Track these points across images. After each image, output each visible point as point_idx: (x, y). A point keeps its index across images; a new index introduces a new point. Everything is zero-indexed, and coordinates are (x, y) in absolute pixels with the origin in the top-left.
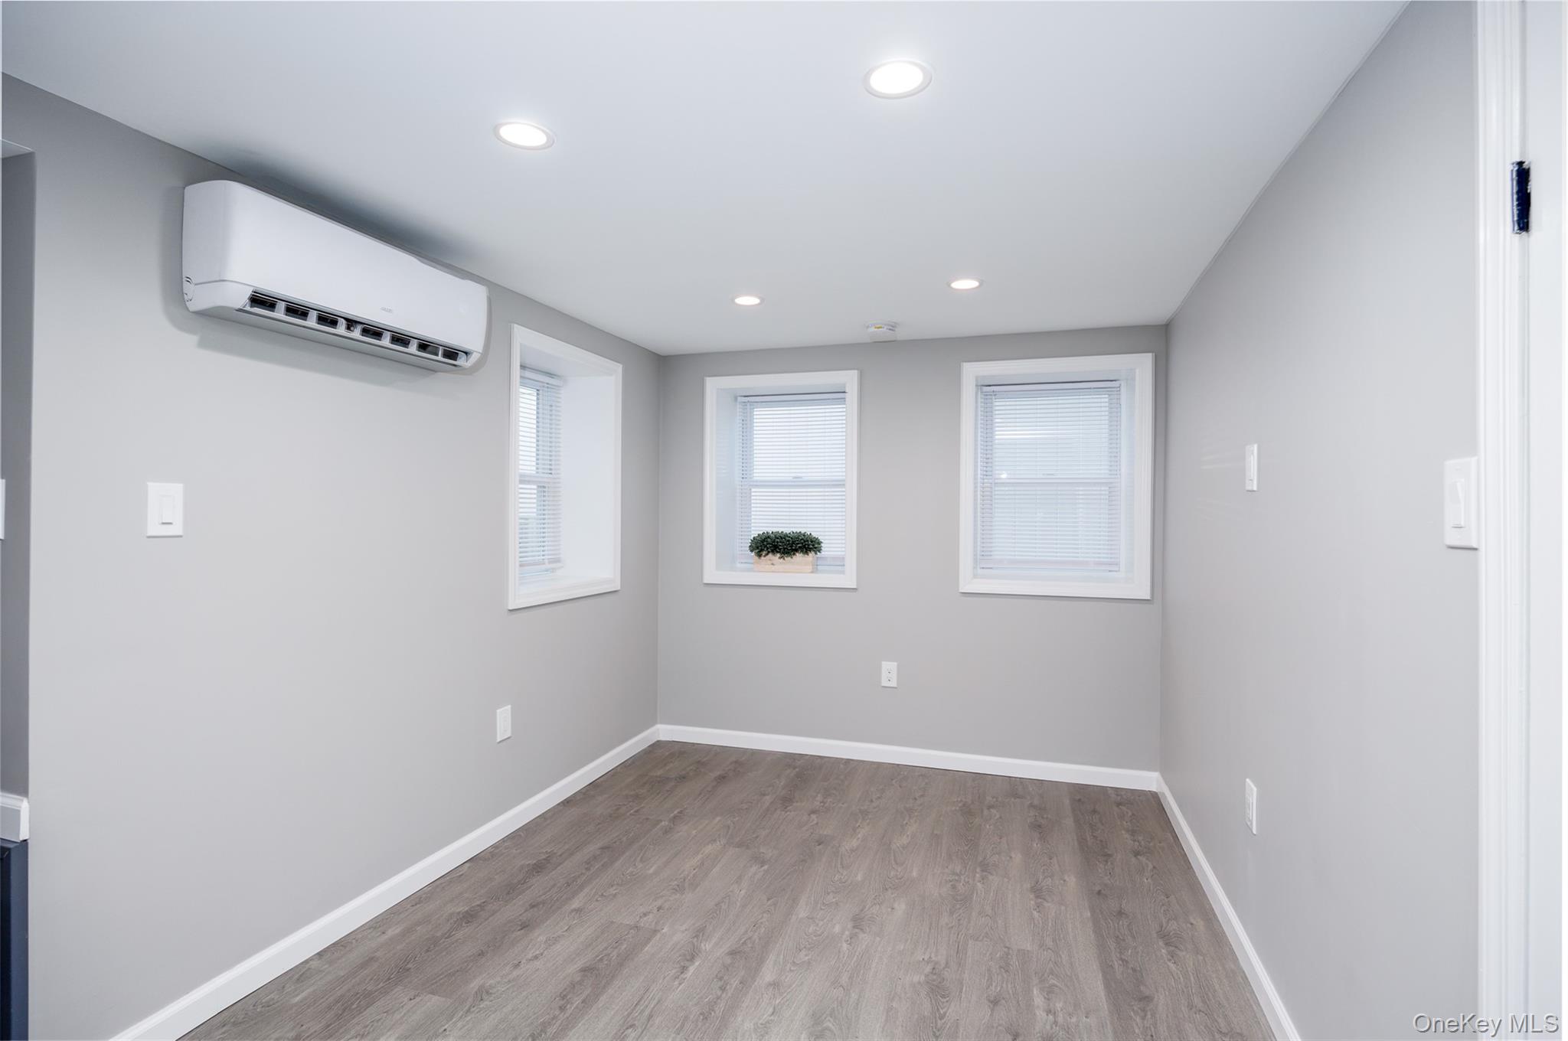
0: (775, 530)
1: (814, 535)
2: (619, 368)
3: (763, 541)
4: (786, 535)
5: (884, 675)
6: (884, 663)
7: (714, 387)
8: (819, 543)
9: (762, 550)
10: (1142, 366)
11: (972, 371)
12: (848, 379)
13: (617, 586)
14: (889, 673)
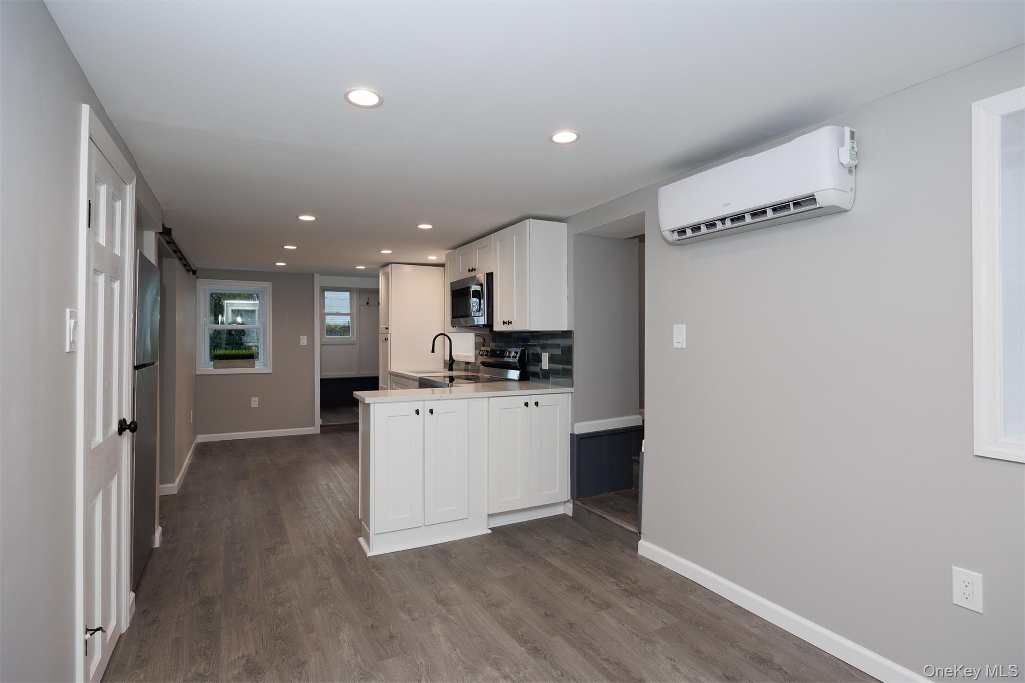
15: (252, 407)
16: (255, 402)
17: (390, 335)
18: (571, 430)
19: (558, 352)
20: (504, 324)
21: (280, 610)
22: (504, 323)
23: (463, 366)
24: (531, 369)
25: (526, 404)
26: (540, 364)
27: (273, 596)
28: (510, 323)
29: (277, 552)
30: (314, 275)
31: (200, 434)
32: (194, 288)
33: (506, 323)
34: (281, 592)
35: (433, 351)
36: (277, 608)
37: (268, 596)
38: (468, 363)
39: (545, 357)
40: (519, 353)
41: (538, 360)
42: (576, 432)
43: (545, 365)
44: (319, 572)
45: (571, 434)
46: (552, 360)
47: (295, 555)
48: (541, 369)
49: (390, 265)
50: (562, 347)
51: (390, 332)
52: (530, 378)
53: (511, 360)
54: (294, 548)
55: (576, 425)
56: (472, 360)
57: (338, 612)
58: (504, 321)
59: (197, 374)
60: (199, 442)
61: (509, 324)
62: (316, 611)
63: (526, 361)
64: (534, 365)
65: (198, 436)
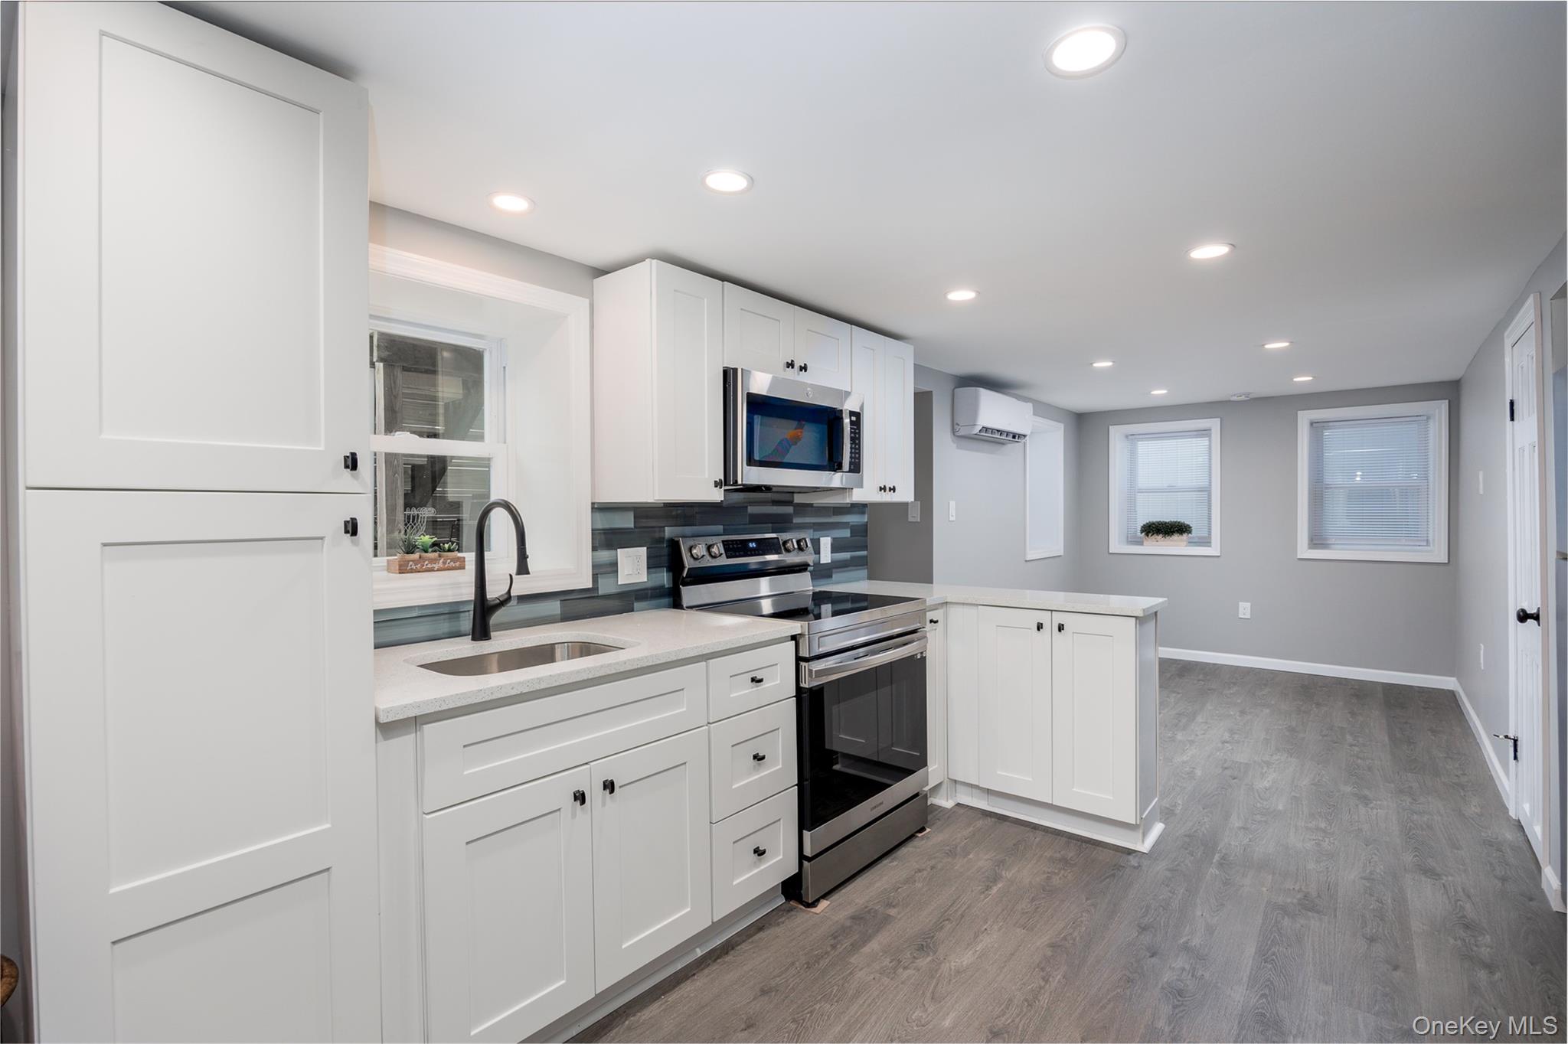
0: (1159, 520)
1: (1187, 523)
2: (1062, 426)
3: (1150, 526)
4: (1166, 523)
5: (1241, 610)
6: (1240, 603)
7: (1116, 433)
8: (1190, 527)
9: (1150, 532)
10: (1440, 409)
11: (1304, 417)
12: (1214, 424)
13: (1061, 553)
14: (1245, 609)
21: (1323, 825)
27: (1327, 840)
29: (1299, 896)
34: (1314, 840)
36: (1326, 827)
37: (1334, 843)
44: (1248, 840)
47: (1270, 877)
54: (1265, 889)
57: (1258, 798)
62: (1280, 807)
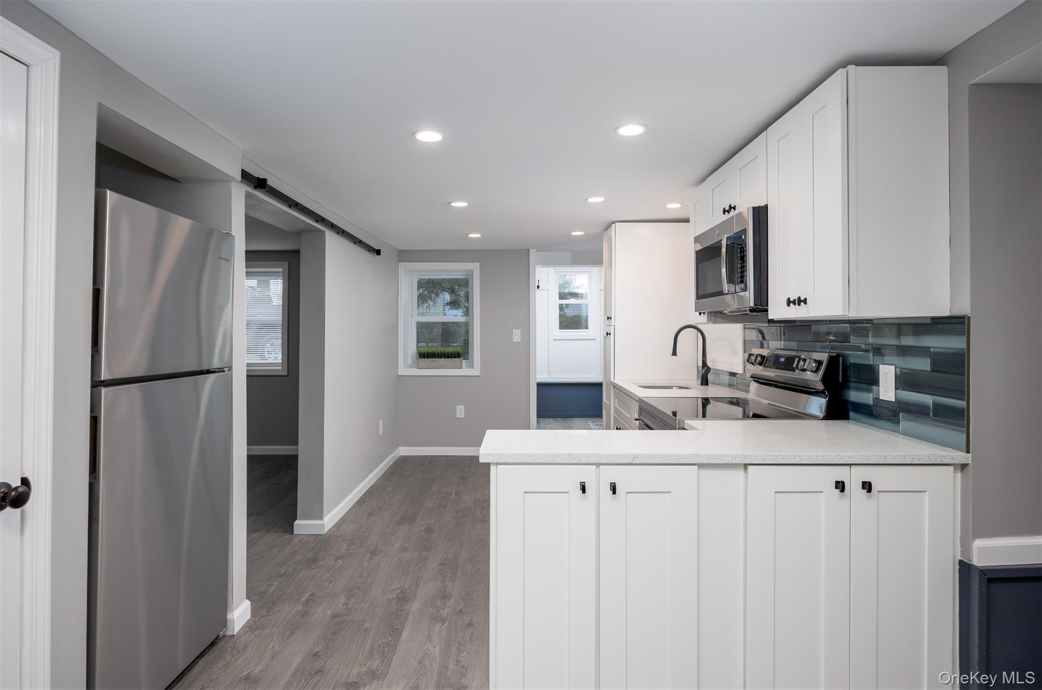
15: (457, 417)
16: (460, 411)
17: (612, 328)
18: (962, 552)
19: (923, 364)
20: (789, 305)
22: (789, 302)
23: (726, 379)
24: (854, 396)
25: (840, 486)
26: (874, 387)
28: (800, 301)
30: (529, 250)
31: (402, 446)
32: (396, 273)
33: (794, 302)
35: (674, 353)
38: (733, 374)
39: (887, 373)
40: (824, 364)
41: (871, 378)
42: (978, 561)
43: (887, 390)
45: (960, 561)
46: (904, 381)
48: (877, 399)
49: (613, 225)
50: (936, 354)
51: (613, 324)
52: (852, 414)
53: (809, 376)
55: (978, 544)
56: (739, 370)
58: (789, 299)
59: (399, 374)
60: (401, 455)
61: (799, 305)
63: (841, 380)
64: (858, 389)
65: (401, 448)
